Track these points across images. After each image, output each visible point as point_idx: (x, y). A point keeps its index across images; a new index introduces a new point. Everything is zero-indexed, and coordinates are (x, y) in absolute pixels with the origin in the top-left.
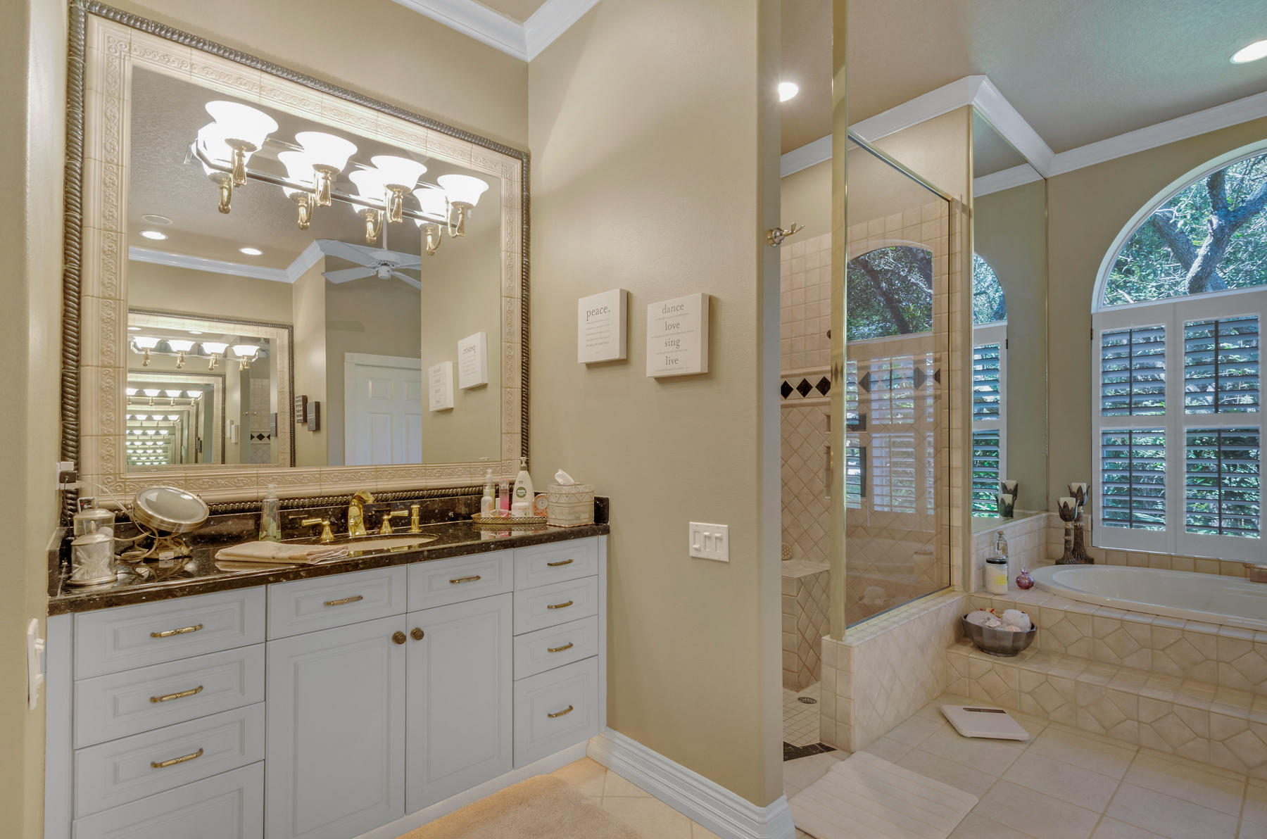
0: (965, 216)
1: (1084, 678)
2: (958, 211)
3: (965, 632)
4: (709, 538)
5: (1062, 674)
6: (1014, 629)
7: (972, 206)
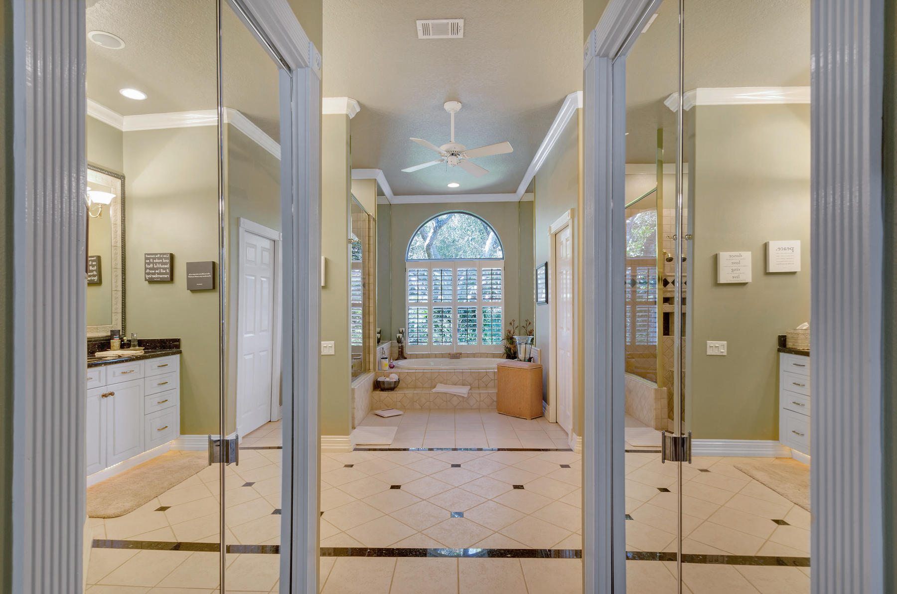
0: (374, 223)
1: (415, 392)
2: (372, 220)
3: (378, 386)
4: (326, 347)
5: (410, 393)
6: (395, 380)
7: (377, 219)
